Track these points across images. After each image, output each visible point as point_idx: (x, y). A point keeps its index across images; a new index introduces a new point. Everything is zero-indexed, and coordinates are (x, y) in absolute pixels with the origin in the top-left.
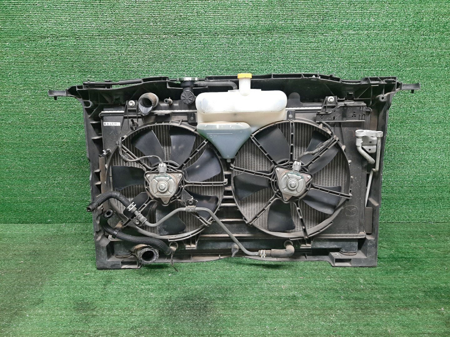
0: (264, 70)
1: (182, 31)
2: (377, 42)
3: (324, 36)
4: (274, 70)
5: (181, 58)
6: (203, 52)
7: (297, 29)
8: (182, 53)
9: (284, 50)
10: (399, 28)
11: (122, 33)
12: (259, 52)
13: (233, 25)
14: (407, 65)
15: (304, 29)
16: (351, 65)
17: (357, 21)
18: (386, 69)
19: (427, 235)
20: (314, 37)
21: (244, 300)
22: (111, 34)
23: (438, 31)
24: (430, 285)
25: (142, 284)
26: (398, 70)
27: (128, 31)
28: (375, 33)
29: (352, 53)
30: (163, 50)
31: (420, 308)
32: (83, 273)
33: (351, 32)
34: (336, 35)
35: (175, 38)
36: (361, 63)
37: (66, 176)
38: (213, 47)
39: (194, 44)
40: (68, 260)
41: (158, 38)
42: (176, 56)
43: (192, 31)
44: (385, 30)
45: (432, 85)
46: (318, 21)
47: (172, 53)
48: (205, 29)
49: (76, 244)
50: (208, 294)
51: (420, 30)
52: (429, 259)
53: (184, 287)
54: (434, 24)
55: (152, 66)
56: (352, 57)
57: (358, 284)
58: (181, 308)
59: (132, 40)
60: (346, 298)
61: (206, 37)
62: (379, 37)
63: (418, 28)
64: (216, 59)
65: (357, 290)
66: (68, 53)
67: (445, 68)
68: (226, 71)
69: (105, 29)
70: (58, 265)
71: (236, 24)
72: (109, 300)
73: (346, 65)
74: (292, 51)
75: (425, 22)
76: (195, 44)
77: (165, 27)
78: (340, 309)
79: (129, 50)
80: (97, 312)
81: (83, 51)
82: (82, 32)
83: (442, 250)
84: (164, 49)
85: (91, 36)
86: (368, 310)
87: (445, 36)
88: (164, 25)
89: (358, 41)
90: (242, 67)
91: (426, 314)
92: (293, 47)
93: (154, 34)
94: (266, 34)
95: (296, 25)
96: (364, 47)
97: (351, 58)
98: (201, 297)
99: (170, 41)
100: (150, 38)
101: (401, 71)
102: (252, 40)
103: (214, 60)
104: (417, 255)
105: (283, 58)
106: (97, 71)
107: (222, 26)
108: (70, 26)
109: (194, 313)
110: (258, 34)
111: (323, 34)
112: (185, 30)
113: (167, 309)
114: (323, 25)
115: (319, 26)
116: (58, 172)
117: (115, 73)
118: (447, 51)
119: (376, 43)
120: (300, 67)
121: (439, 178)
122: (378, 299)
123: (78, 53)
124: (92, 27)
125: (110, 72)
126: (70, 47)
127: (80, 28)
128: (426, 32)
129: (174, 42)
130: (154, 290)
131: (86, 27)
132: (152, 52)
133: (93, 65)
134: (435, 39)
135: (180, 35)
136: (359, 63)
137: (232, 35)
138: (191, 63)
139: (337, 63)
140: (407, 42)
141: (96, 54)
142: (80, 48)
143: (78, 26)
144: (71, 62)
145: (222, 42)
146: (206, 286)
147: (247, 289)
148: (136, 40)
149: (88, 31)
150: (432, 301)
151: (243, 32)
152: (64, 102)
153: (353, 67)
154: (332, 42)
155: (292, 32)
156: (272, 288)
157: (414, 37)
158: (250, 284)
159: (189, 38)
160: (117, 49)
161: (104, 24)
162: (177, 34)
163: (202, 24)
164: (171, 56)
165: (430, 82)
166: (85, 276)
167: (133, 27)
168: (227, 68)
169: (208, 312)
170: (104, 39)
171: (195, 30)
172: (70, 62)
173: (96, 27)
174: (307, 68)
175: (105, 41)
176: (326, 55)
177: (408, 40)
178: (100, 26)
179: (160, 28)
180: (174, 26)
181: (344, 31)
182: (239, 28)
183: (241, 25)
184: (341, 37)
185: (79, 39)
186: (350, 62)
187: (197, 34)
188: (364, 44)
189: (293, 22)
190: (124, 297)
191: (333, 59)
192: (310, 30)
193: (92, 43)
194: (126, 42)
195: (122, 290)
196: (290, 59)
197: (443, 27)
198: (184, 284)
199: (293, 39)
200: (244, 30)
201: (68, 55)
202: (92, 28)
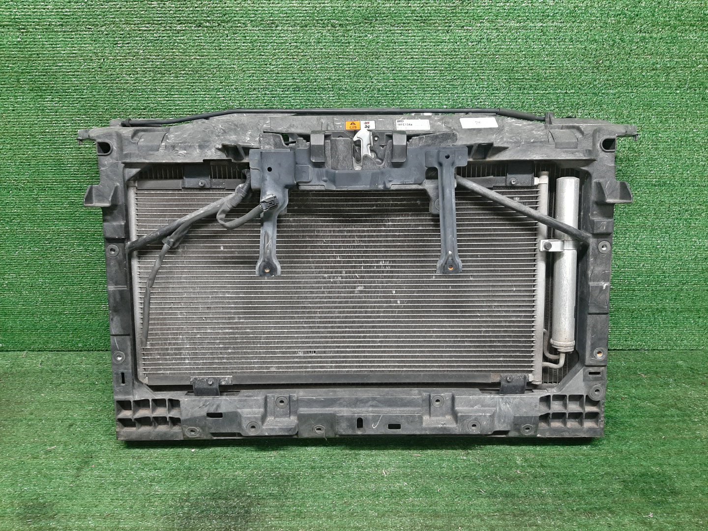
0: (361, 89)
1: (212, 17)
2: (559, 42)
3: (465, 30)
4: (379, 90)
5: (212, 67)
6: (251, 57)
7: (417, 17)
8: (213, 59)
9: (395, 55)
10: (597, 17)
11: (103, 22)
12: (350, 57)
13: (304, 9)
14: (610, 84)
15: (430, 18)
16: (511, 83)
17: (524, 5)
18: (573, 91)
19: (635, 373)
20: (448, 33)
21: (315, 498)
22: (83, 22)
23: (665, 24)
24: (634, 469)
25: (142, 467)
26: (593, 93)
27: (114, 18)
28: (556, 26)
29: (515, 62)
30: (179, 52)
31: (612, 512)
32: (45, 445)
33: (513, 24)
34: (487, 29)
35: (198, 30)
36: (529, 79)
37: (22, 272)
38: (269, 48)
39: (234, 43)
40: (22, 421)
41: (168, 30)
42: (202, 63)
43: (229, 19)
44: (573, 22)
45: (652, 120)
46: (454, 3)
47: (195, 59)
48: (253, 15)
49: (39, 391)
50: (254, 488)
51: (635, 23)
52: (636, 420)
53: (215, 475)
54: (660, 13)
55: (160, 81)
56: (515, 69)
57: (513, 467)
58: (205, 515)
59: (122, 34)
60: (490, 494)
61: (256, 30)
62: (562, 34)
63: (631, 18)
64: (274, 69)
65: (510, 479)
66: (9, 57)
67: (676, 90)
68: (294, 91)
69: (71, 13)
70: (4, 429)
71: (308, 5)
72: (83, 499)
73: (504, 82)
74: (409, 57)
75: (644, 8)
76: (237, 43)
77: (179, 10)
78: (478, 516)
79: (117, 51)
80: (58, 521)
81: (34, 54)
82: (30, 18)
83: (659, 401)
84: (181, 51)
85: (47, 27)
86: (525, 518)
87: (679, 34)
88: (178, 6)
89: (525, 41)
90: (322, 85)
91: (623, 526)
92: (411, 50)
93: (160, 22)
94: (362, 26)
95: (415, 10)
96: (535, 51)
97: (512, 70)
98: (241, 493)
99: (191, 36)
100: (154, 30)
101: (600, 94)
102: (337, 35)
103: (272, 71)
104: (617, 411)
105: (393, 70)
106: (63, 90)
107: (283, 9)
108: (7, 5)
109: (226, 524)
110: (347, 25)
111: (463, 27)
112: (216, 17)
113: (180, 517)
114: (462, 11)
115: (456, 13)
116: (8, 265)
117: (95, 93)
118: (680, 60)
119: (557, 44)
120: (423, 86)
121: (658, 276)
122: (543, 496)
123: (26, 58)
124: (48, 9)
125: (85, 91)
126: (11, 46)
127: (24, 10)
128: (645, 26)
129: (198, 37)
130: (162, 479)
131: (36, 10)
132: (158, 56)
133: (54, 78)
134: (661, 39)
135: (208, 24)
136: (526, 79)
137: (302, 27)
138: (229, 77)
139: (489, 79)
140: (611, 43)
141: (59, 60)
142: (29, 48)
143: (20, 7)
144: (15, 72)
145: (284, 38)
146: (254, 473)
147: (323, 478)
148: (129, 34)
149: (40, 17)
150: (634, 498)
151: (322, 20)
152: (7, 144)
153: (516, 86)
154: (480, 41)
155: (409, 23)
156: (367, 474)
157: (623, 36)
158: (329, 468)
159: (224, 30)
160: (95, 49)
161: (69, 4)
162: (202, 24)
163: (246, 5)
164: (194, 63)
165: (650, 114)
166: (47, 452)
167: (123, 9)
168: (295, 85)
169: (250, 522)
170: (71, 32)
171: (235, 17)
172: (13, 74)
173: (55, 10)
174: (435, 88)
175: (72, 35)
176: (469, 65)
177: (613, 40)
178: (62, 9)
179: (171, 12)
180: (196, 7)
181: (501, 22)
182: (314, 13)
183: (318, 9)
184: (495, 33)
185: (26, 32)
186: (510, 79)
187: (238, 23)
188: (536, 47)
189: (409, 5)
190: (110, 492)
191: (481, 73)
192: (441, 20)
193: (50, 38)
194: (112, 38)
195: (107, 478)
196: (406, 72)
197: (676, 18)
198: (216, 469)
199: (410, 35)
200: (323, 18)
201: (8, 60)
202: (47, 12)
